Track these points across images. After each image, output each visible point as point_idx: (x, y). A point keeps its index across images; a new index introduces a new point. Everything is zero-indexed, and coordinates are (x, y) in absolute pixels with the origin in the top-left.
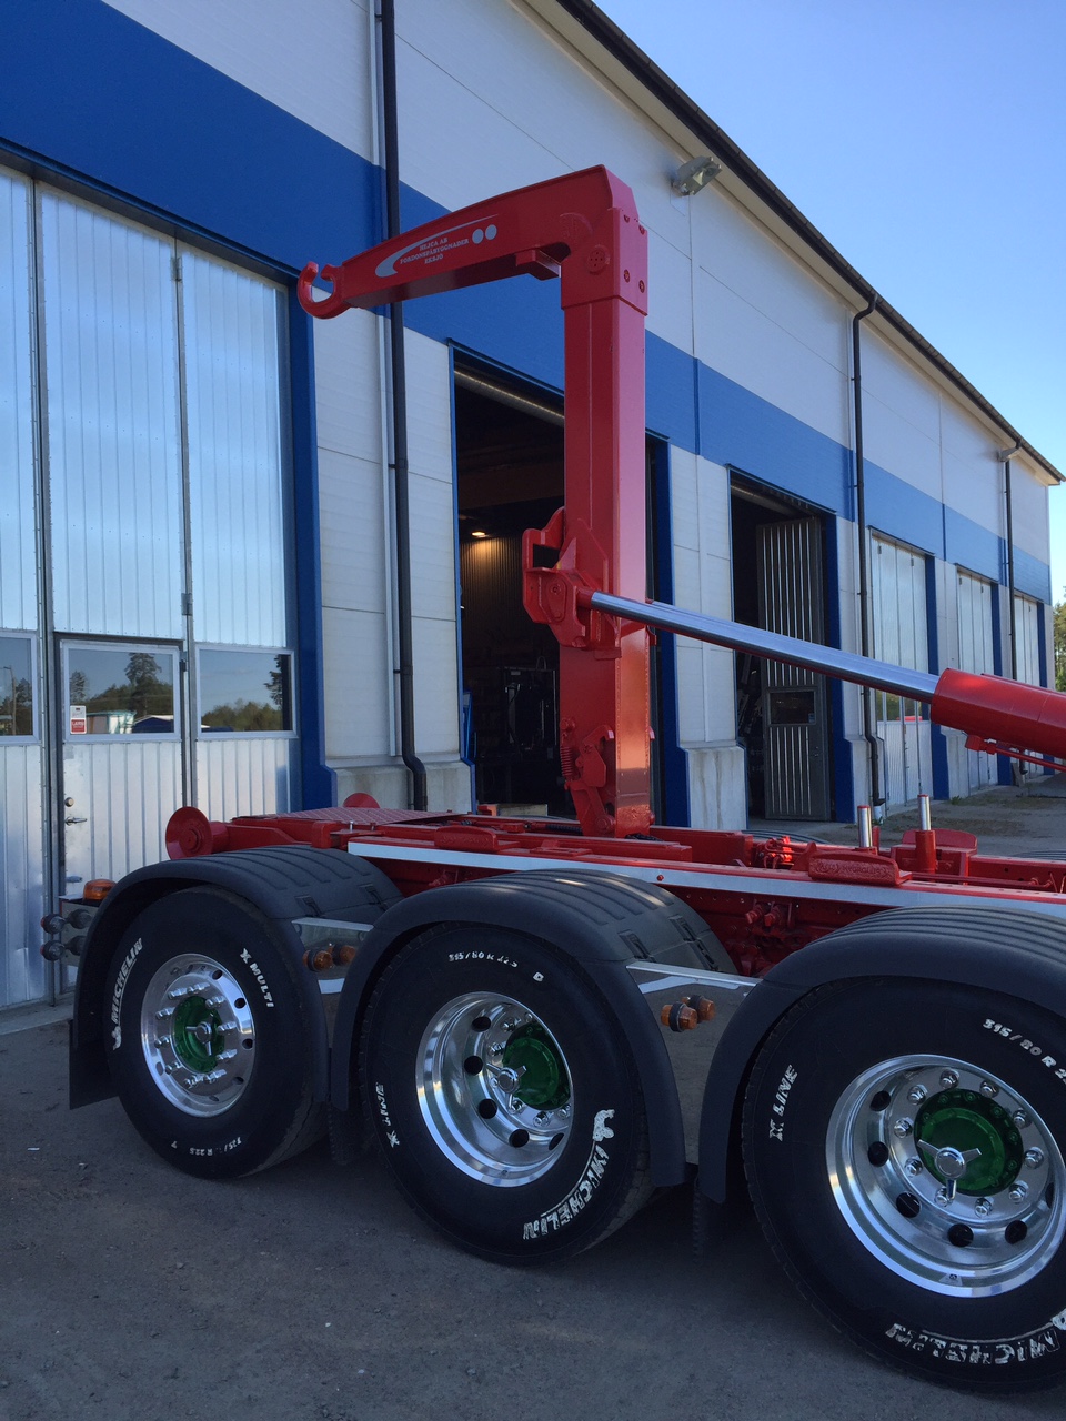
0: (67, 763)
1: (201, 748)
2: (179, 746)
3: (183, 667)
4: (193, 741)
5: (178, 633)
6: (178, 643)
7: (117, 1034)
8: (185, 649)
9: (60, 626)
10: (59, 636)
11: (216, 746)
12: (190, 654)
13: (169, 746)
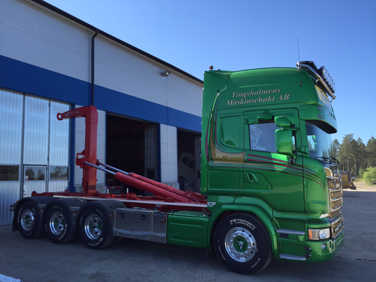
0: (24, 185)
1: (50, 183)
2: (45, 183)
3: (47, 170)
4: (48, 182)
5: (46, 164)
6: (46, 165)
7: (18, 221)
8: (47, 166)
9: (24, 163)
10: (24, 165)
11: (52, 183)
12: (49, 167)
13: (43, 182)
